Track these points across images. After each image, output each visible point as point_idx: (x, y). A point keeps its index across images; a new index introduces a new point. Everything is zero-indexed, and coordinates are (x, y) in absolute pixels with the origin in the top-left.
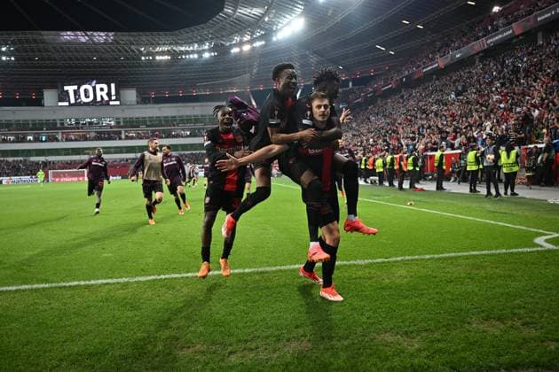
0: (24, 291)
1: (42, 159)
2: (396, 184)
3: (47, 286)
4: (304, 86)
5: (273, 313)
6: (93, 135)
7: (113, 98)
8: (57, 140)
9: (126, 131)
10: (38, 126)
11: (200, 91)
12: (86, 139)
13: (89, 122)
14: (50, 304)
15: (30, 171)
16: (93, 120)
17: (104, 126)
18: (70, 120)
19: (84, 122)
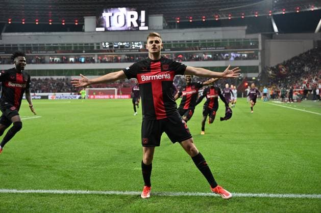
0: (70, 195)
3: (88, 192)
6: (123, 57)
7: (143, 24)
8: (93, 61)
10: (78, 49)
11: (223, 16)
12: (117, 61)
13: (121, 46)
14: (91, 209)
15: (71, 88)
16: (124, 44)
17: (134, 49)
18: (105, 44)
19: (116, 46)
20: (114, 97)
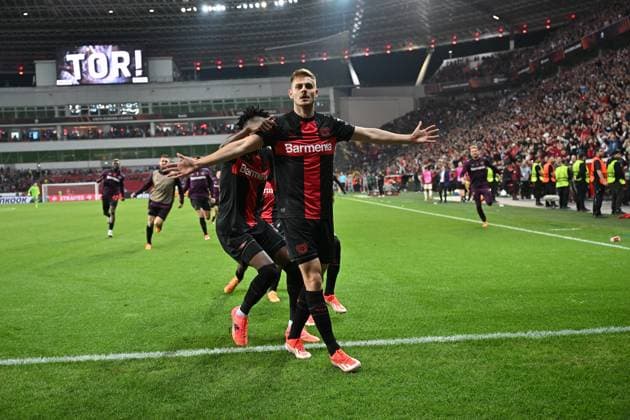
0: (11, 367)
1: (32, 166)
2: (589, 206)
3: (44, 360)
4: (435, 48)
5: (392, 414)
6: (109, 129)
7: (139, 73)
8: (54, 137)
9: (156, 123)
10: (27, 117)
11: (271, 60)
12: (96, 136)
13: (102, 110)
14: (49, 388)
15: (17, 186)
16: (107, 107)
17: (125, 116)
18: (74, 108)
19: (95, 110)
20: (93, 198)
